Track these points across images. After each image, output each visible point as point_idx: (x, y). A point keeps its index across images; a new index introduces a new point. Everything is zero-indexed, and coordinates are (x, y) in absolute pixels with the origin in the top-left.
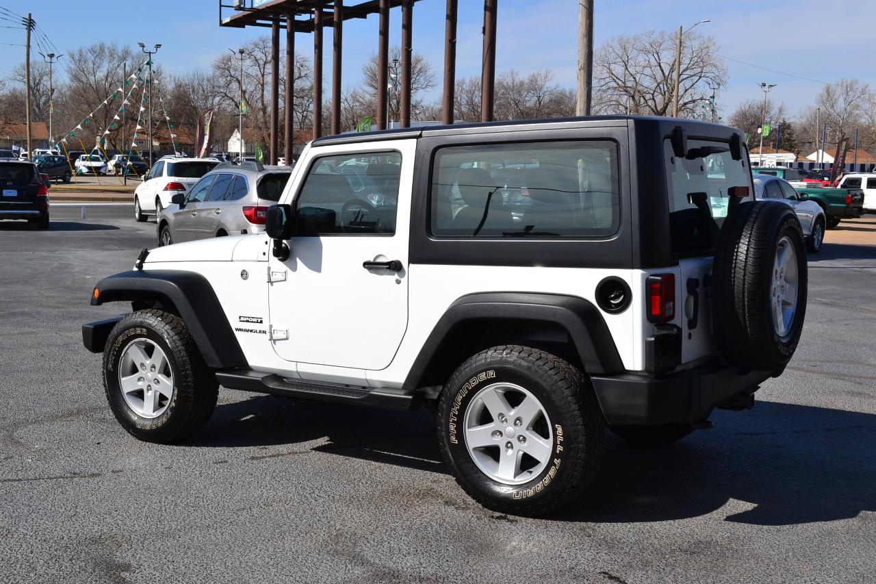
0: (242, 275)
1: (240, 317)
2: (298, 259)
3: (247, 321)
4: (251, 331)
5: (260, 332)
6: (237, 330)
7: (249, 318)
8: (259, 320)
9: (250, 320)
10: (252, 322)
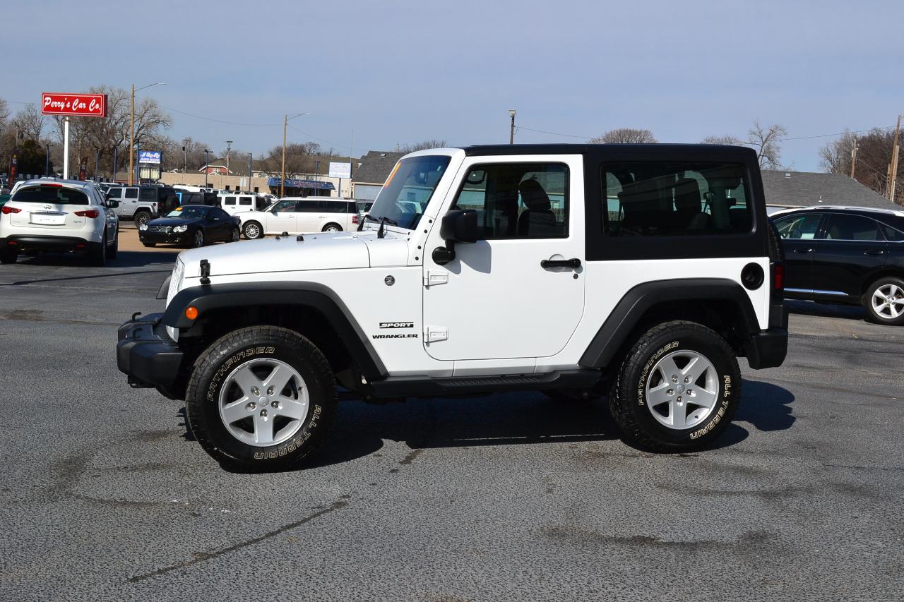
0: (386, 280)
1: (381, 324)
2: (461, 262)
3: (391, 327)
4: (396, 336)
5: (409, 336)
6: (374, 337)
7: (394, 323)
8: (409, 325)
9: (395, 325)
10: (399, 327)
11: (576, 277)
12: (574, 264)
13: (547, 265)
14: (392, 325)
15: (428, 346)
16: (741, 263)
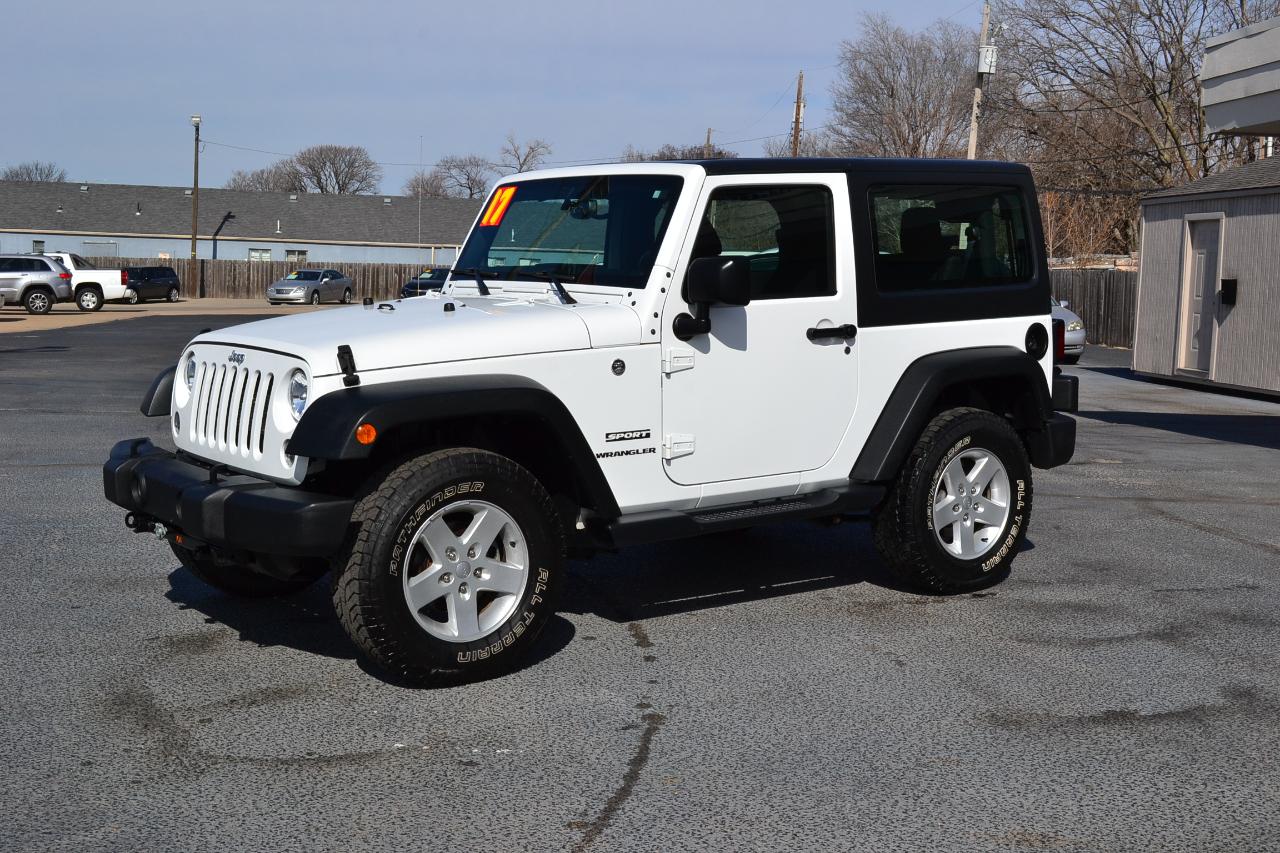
0: (613, 367)
1: (607, 435)
2: (710, 335)
3: (620, 439)
4: (628, 453)
7: (625, 433)
8: (644, 434)
9: (626, 436)
10: (631, 438)
11: (847, 351)
12: (846, 333)
13: (816, 335)
14: (622, 435)
15: (669, 464)
16: (1024, 323)
